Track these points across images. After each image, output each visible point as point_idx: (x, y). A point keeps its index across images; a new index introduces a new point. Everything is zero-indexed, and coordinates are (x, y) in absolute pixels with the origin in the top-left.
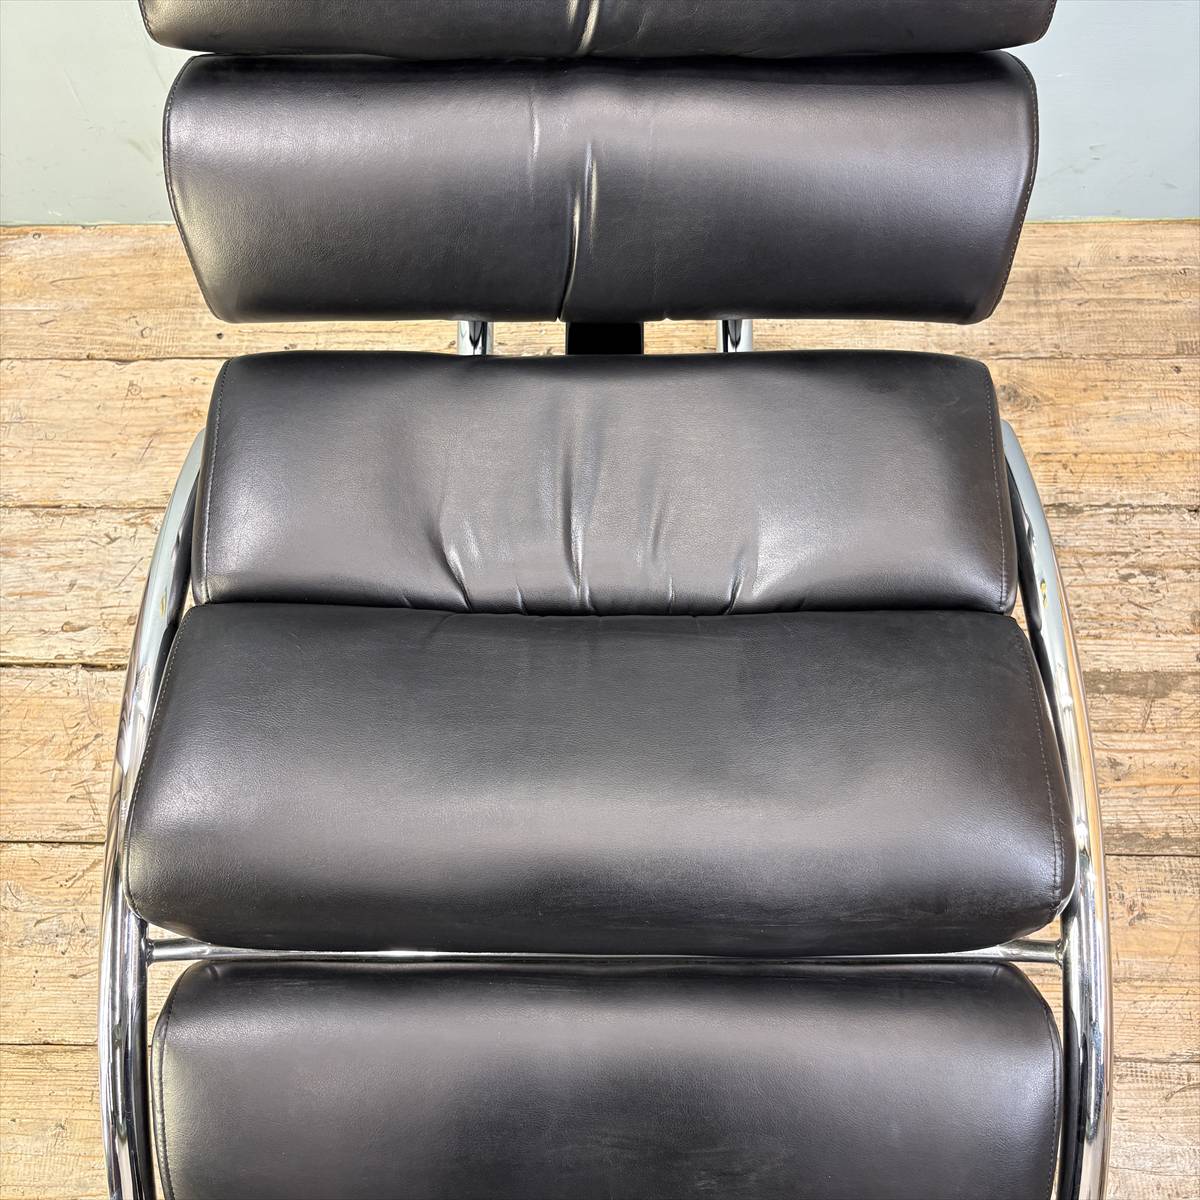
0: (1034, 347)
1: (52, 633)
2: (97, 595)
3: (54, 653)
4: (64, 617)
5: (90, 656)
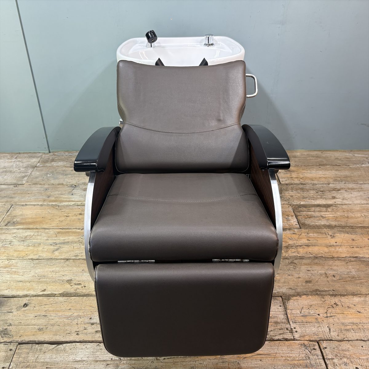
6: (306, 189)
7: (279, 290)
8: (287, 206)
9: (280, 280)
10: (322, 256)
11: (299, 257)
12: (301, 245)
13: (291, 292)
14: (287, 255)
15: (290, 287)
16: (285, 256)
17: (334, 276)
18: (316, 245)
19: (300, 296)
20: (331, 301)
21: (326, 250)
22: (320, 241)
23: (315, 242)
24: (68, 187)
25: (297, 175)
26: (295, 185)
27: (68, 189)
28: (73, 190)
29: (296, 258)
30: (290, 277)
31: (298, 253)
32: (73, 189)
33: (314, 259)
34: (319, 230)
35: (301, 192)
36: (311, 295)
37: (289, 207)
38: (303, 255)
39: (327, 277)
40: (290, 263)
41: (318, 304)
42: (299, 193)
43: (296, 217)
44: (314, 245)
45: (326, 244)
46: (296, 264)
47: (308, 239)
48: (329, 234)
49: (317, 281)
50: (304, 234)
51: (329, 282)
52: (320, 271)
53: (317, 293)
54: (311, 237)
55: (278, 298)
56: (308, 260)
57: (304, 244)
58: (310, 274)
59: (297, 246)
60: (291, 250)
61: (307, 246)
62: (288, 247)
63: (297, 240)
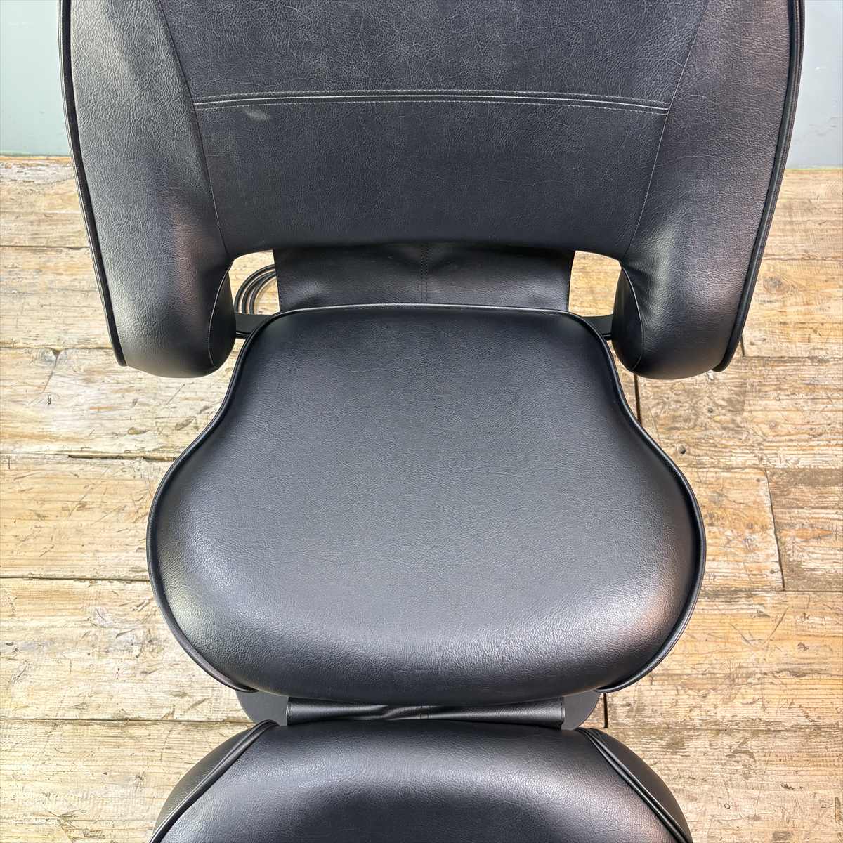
0: (790, 252)
1: (121, 435)
2: (153, 409)
3: (123, 449)
4: (129, 424)
5: (149, 452)
6: (826, 389)
8: (753, 475)
10: (837, 724)
11: (767, 723)
12: (776, 668)
14: (728, 716)
16: (723, 718)
18: (825, 672)
23: (824, 654)
24: (34, 359)
25: (803, 308)
26: (790, 366)
27: (33, 370)
28: (50, 376)
29: (754, 729)
30: (728, 815)
31: (764, 708)
32: (48, 371)
33: (809, 736)
35: (807, 402)
37: (758, 480)
38: (780, 718)
40: (736, 752)
42: (798, 410)
43: (775, 532)
44: (818, 672)
46: (751, 755)
47: (803, 640)
50: (792, 617)
52: (822, 792)
54: (812, 631)
56: (793, 740)
57: (786, 667)
58: (789, 802)
59: (766, 674)
60: (743, 691)
61: (796, 674)
62: (736, 680)
63: (768, 647)
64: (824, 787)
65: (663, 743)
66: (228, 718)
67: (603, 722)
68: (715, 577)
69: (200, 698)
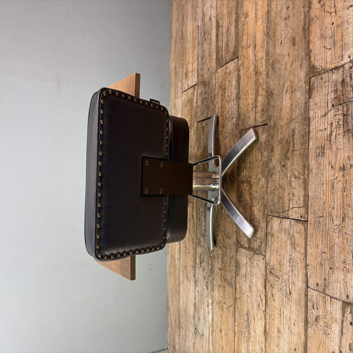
7: (303, 82)
9: (291, 80)
10: (266, 26)
11: (266, 56)
12: (254, 56)
13: (305, 64)
14: (264, 73)
15: (299, 67)
16: (265, 75)
17: (288, 8)
18: (255, 35)
19: (311, 51)
20: (316, 7)
21: (260, 22)
22: (251, 31)
23: (251, 37)
29: (267, 60)
30: (288, 68)
31: (262, 59)
32: (198, 332)
33: (269, 37)
34: (240, 33)
36: (309, 36)
38: (265, 52)
39: (289, 16)
40: (273, 68)
41: (320, 26)
43: (227, 64)
44: (255, 38)
45: (254, 23)
46: (273, 61)
47: (248, 46)
48: (244, 21)
49: (294, 30)
50: (244, 52)
51: (295, 14)
52: (283, 26)
53: (306, 29)
54: (246, 44)
55: (311, 82)
56: (270, 44)
57: (254, 52)
58: (285, 41)
59: (255, 60)
60: (259, 68)
61: (255, 46)
62: (257, 71)
63: (249, 60)
64: (281, 27)
65: (271, 99)
66: (264, 287)
67: (266, 125)
68: (236, 85)
69: (260, 299)
